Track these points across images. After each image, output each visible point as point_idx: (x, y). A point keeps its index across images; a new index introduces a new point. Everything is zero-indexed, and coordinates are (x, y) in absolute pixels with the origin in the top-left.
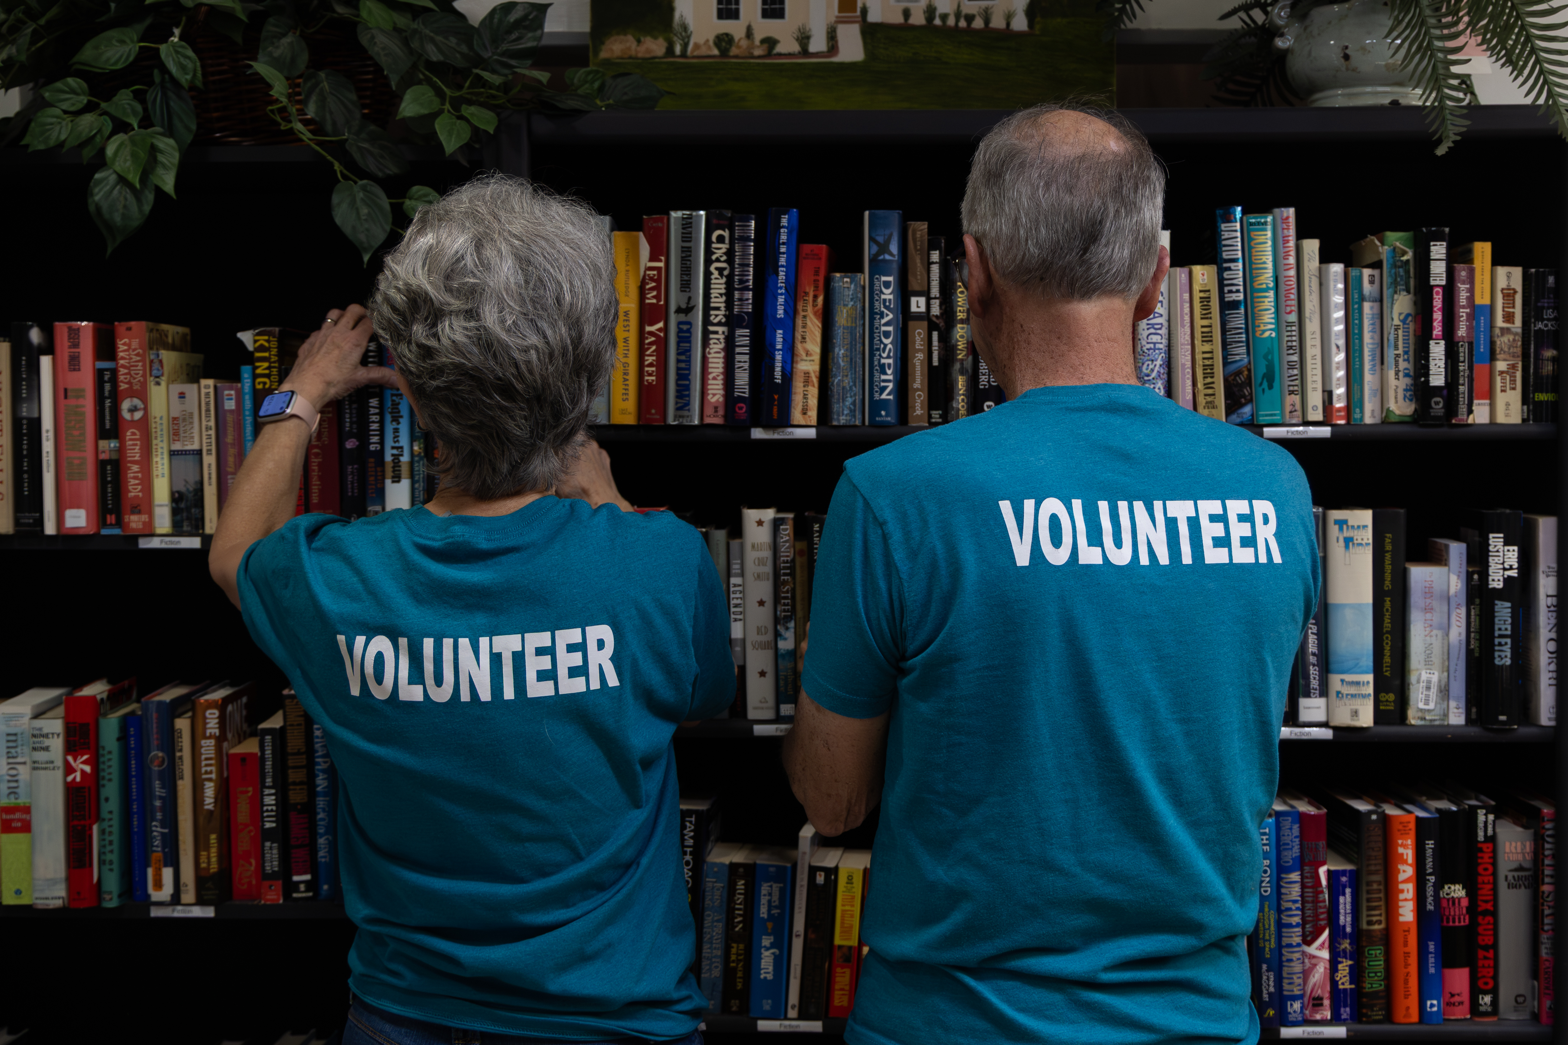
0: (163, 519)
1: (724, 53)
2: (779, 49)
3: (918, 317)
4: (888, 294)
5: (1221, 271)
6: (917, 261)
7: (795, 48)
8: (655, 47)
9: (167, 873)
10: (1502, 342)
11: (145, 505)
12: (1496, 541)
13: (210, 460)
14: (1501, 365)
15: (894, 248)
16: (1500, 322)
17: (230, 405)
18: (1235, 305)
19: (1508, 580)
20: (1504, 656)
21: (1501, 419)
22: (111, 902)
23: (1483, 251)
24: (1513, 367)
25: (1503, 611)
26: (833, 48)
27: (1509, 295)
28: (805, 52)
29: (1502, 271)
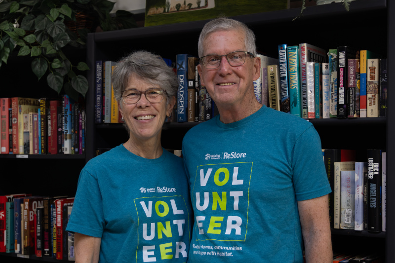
0: (21, 149)
1: (178, 10)
2: (192, 7)
3: (190, 88)
4: (182, 81)
5: (279, 66)
6: (190, 70)
7: (196, 6)
8: (161, 10)
9: (18, 245)
10: (370, 87)
11: (17, 146)
12: (371, 161)
13: (31, 134)
14: (369, 96)
15: (184, 66)
16: (369, 80)
17: (35, 119)
18: (284, 78)
19: (375, 176)
20: (374, 204)
21: (369, 116)
22: (8, 251)
23: (364, 53)
24: (374, 96)
25: (373, 187)
26: (206, 5)
27: (372, 69)
28: (199, 7)
29: (370, 61)
